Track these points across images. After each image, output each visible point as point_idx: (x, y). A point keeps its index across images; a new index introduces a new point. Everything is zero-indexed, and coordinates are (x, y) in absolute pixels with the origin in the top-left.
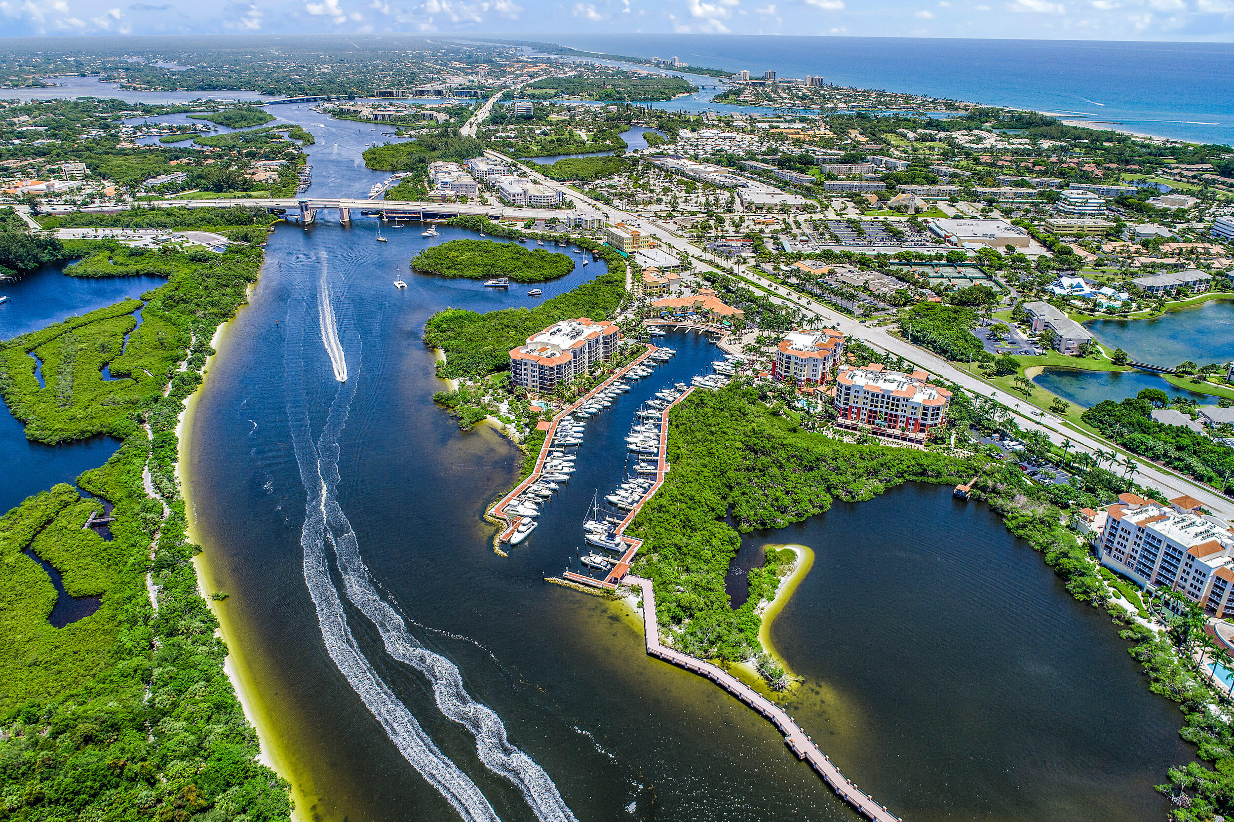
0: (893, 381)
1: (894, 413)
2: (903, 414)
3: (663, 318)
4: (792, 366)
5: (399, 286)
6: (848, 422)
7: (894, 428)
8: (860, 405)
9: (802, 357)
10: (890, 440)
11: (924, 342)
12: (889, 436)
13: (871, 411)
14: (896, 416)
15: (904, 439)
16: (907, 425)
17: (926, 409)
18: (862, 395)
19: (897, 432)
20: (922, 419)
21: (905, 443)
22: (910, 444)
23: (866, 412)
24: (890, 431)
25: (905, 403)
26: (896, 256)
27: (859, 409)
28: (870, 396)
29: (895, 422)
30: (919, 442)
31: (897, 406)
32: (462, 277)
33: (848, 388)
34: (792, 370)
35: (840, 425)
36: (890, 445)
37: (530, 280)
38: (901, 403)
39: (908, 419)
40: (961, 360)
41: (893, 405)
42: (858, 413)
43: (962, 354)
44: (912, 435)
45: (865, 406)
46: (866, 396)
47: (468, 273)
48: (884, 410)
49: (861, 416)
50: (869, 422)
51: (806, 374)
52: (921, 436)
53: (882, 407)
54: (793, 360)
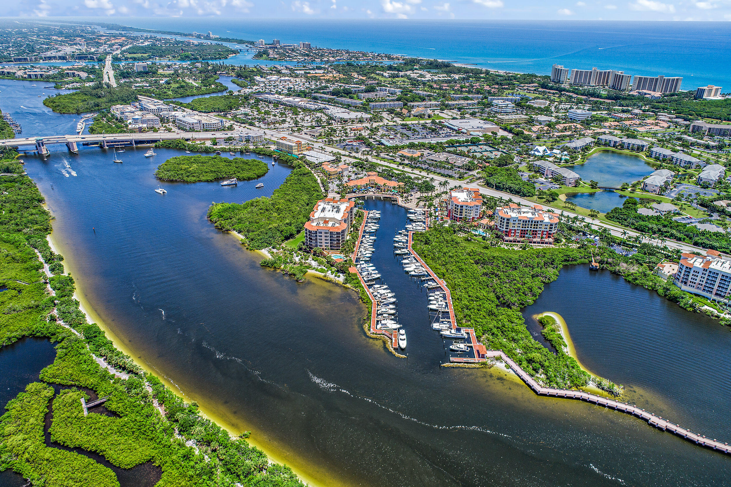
0: (527, 212)
1: (535, 229)
2: (540, 229)
3: (355, 192)
4: (464, 211)
5: (161, 192)
6: (511, 238)
7: (535, 237)
8: (516, 228)
9: (471, 205)
10: (536, 244)
11: (504, 188)
12: (535, 243)
13: (522, 230)
14: (536, 231)
15: (542, 243)
16: (542, 235)
17: (551, 225)
18: (517, 222)
19: (539, 240)
20: (550, 231)
21: (544, 245)
22: (547, 245)
23: (519, 231)
24: (535, 240)
25: (541, 223)
26: (447, 143)
27: (515, 230)
28: (522, 222)
29: (536, 234)
30: (550, 243)
31: (537, 225)
32: (200, 181)
33: (508, 220)
34: (464, 214)
35: (507, 241)
36: (538, 248)
37: (249, 178)
38: (539, 223)
39: (543, 231)
41: (534, 225)
42: (515, 233)
44: (546, 240)
45: (519, 228)
46: (519, 222)
47: (203, 178)
48: (529, 229)
49: (517, 234)
50: (521, 237)
51: (472, 215)
52: (551, 240)
53: (531, 227)
54: (464, 208)
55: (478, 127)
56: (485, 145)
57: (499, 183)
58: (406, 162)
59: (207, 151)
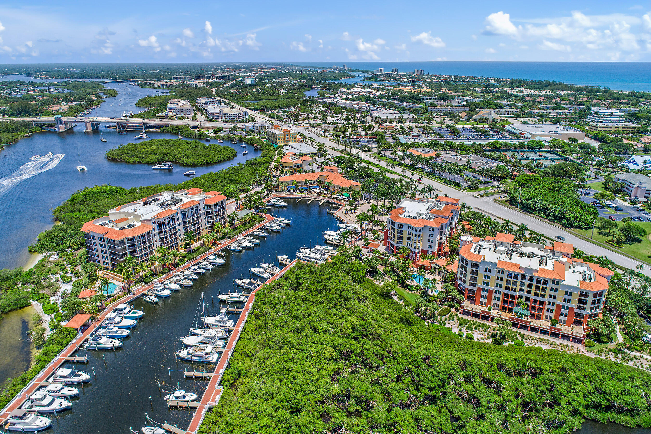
0: (531, 256)
1: (539, 299)
2: (552, 300)
3: (289, 191)
4: (405, 235)
6: (478, 308)
7: (539, 317)
8: (492, 287)
9: (416, 226)
10: (537, 335)
11: (535, 210)
12: (534, 329)
13: (507, 295)
14: (542, 303)
15: (554, 335)
16: (556, 316)
17: (584, 294)
18: (494, 274)
19: (545, 324)
20: (578, 308)
21: (558, 341)
22: (565, 342)
23: (501, 296)
24: (535, 323)
25: (555, 286)
26: (488, 145)
27: (490, 292)
28: (505, 277)
29: (541, 310)
30: (578, 340)
31: (544, 289)
32: (140, 163)
33: (476, 265)
34: (405, 241)
35: (467, 313)
36: (538, 345)
38: (550, 285)
39: (559, 307)
40: (580, 227)
41: (537, 288)
42: (489, 298)
43: (580, 221)
44: (566, 329)
45: (498, 289)
46: (500, 275)
47: (146, 160)
48: (525, 294)
49: (493, 301)
50: (504, 309)
51: (421, 245)
52: (579, 331)
53: (521, 290)
54: (406, 230)
55: (550, 132)
56: (550, 152)
57: (528, 200)
58: (407, 161)
59: (200, 137)
